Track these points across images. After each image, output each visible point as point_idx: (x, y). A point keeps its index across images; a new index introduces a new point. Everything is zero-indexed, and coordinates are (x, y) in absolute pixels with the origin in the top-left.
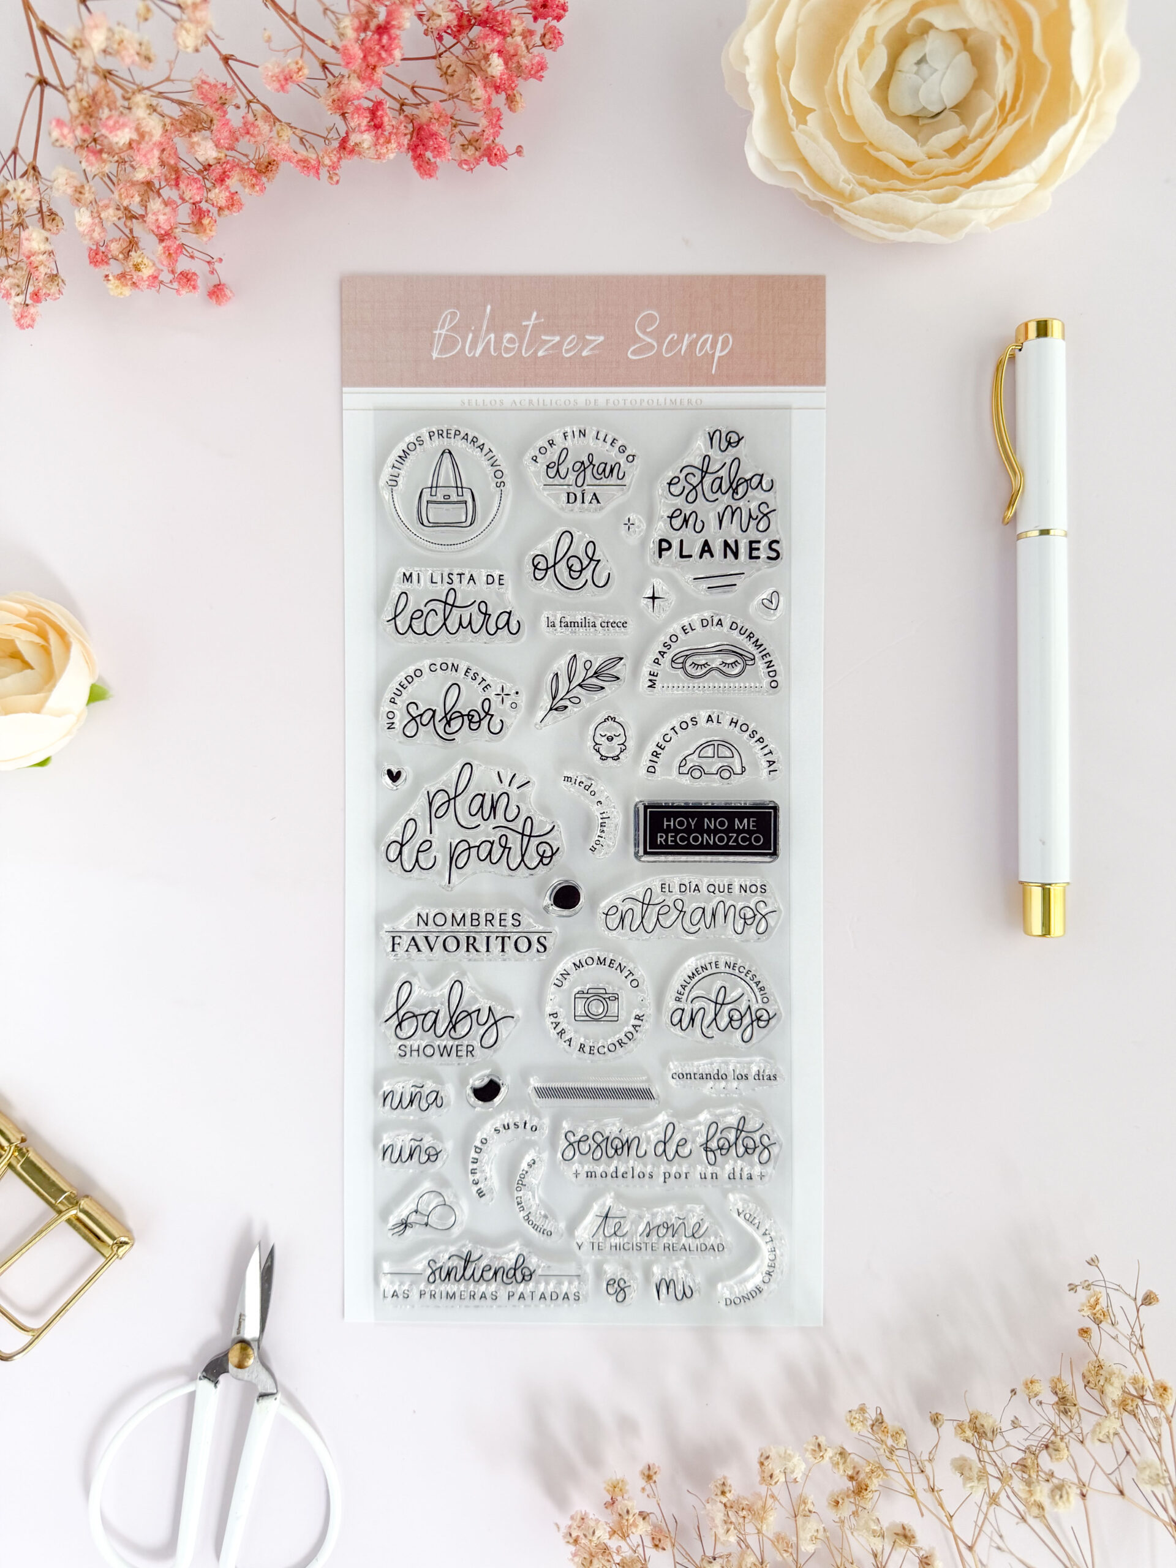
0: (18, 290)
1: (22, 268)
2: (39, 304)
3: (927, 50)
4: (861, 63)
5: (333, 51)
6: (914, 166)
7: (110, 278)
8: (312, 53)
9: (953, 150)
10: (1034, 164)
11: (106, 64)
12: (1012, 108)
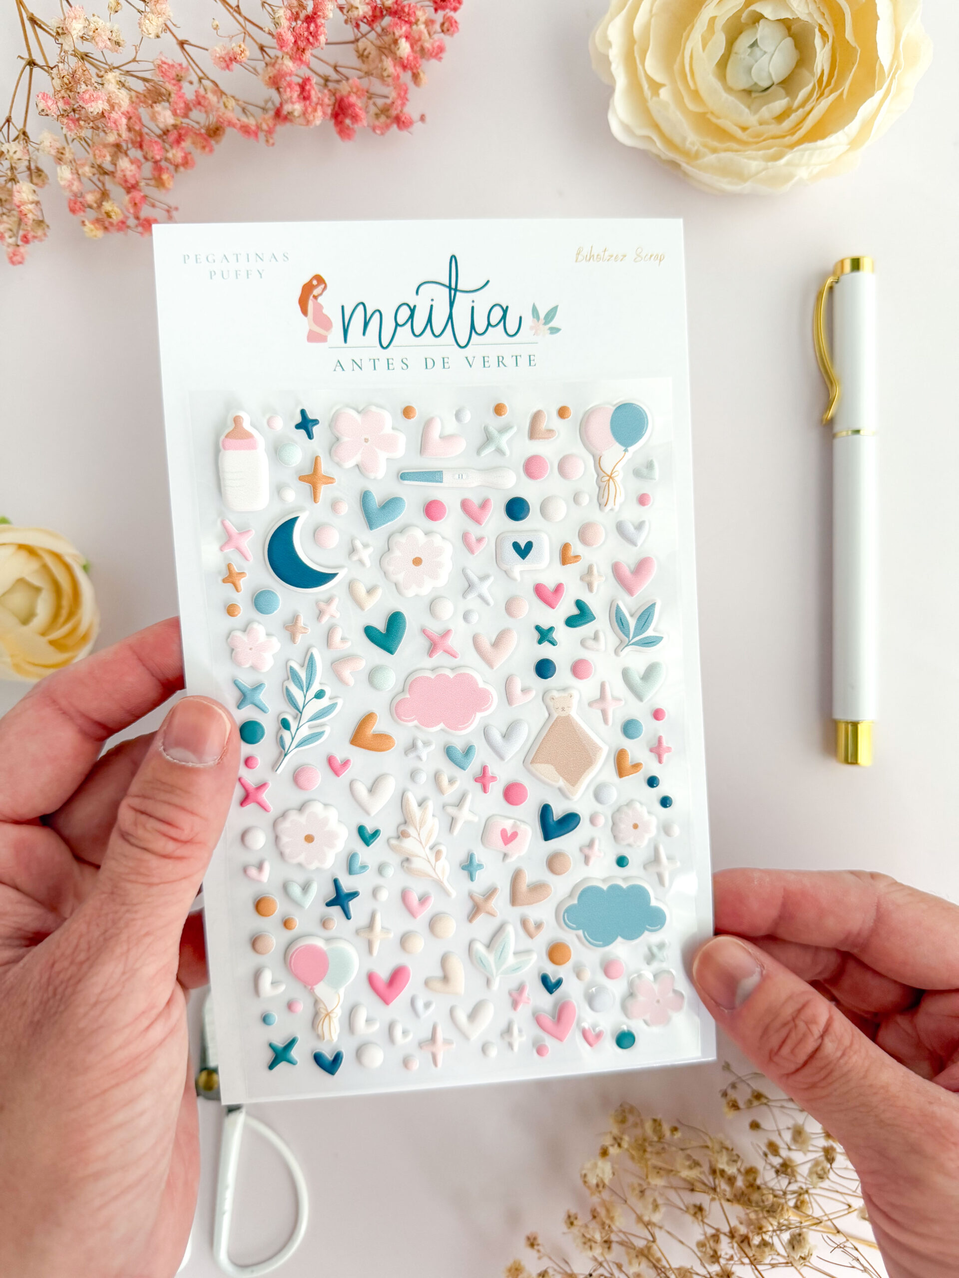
0: (10, 233)
1: (14, 215)
2: (28, 245)
3: (758, 36)
4: (704, 47)
5: (270, 37)
6: (748, 132)
7: (87, 223)
8: (253, 39)
9: (780, 118)
10: (846, 129)
11: (84, 48)
12: (828, 83)
